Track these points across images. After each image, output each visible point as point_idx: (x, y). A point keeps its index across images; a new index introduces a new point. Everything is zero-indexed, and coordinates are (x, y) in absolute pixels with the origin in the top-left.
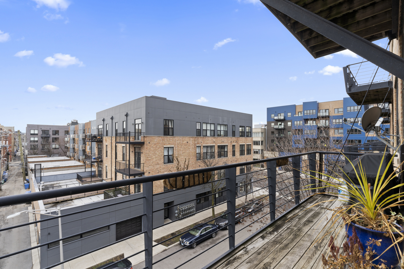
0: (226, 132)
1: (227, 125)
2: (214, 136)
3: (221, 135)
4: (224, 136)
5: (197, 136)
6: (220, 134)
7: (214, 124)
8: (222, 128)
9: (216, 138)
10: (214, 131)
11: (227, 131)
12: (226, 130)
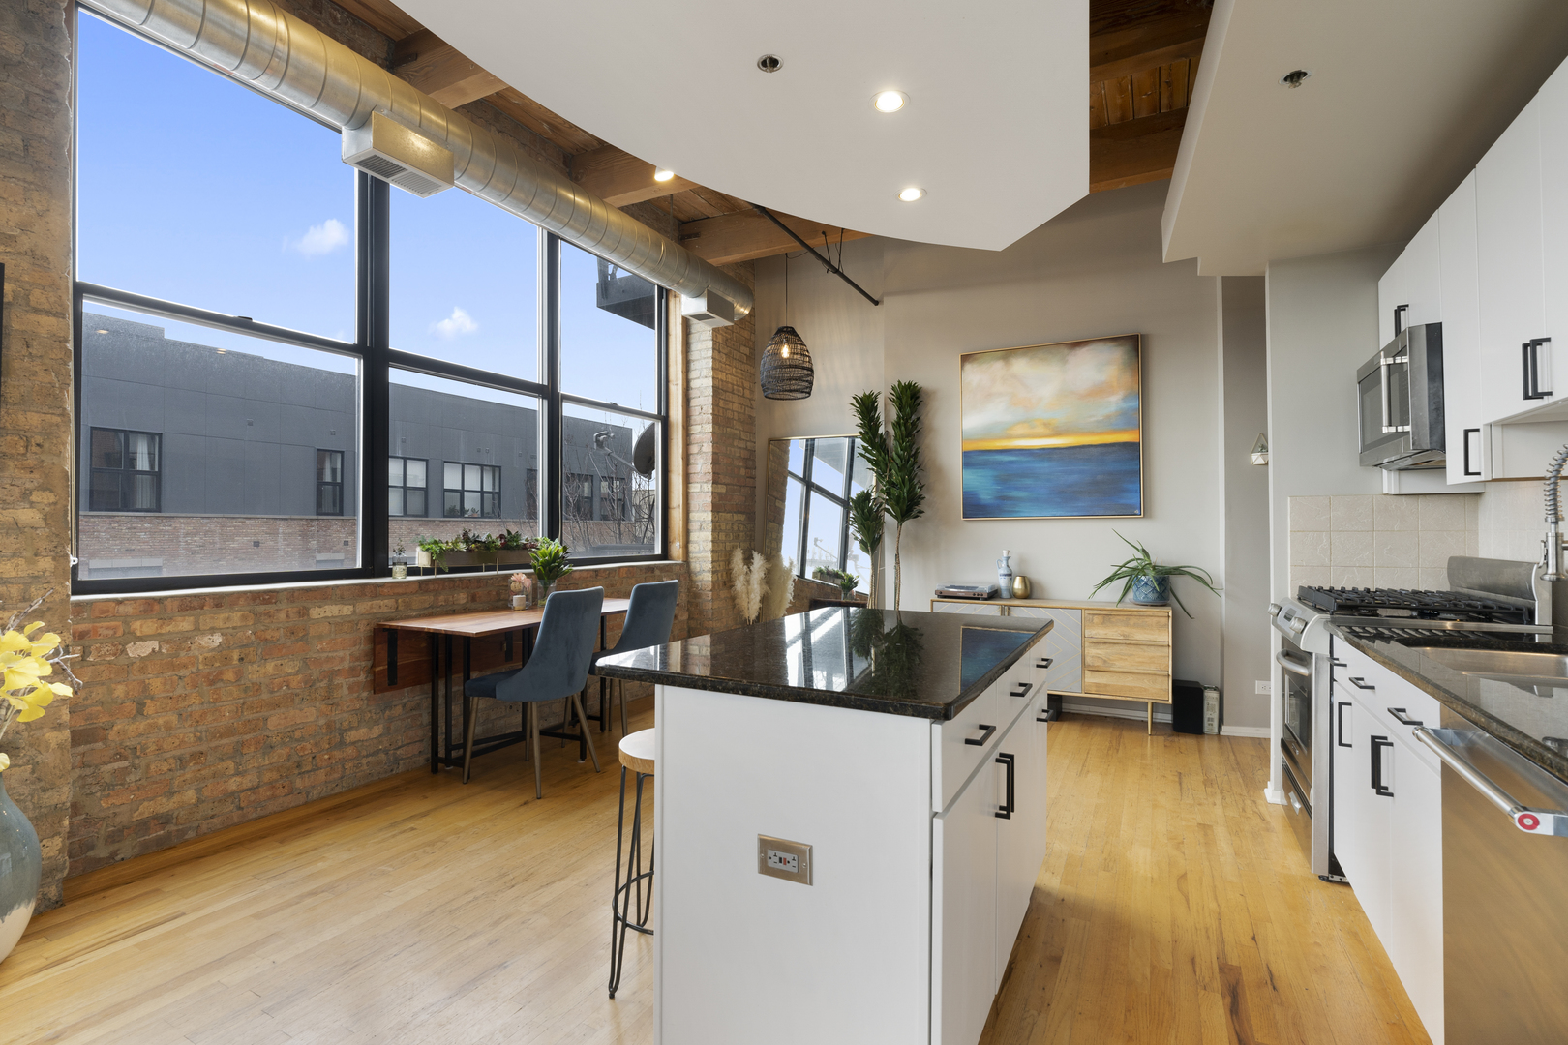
0: (496, 496)
1: (500, 467)
2: (426, 514)
3: (462, 511)
4: (483, 515)
5: (317, 514)
6: (458, 507)
7: (427, 461)
8: (473, 480)
9: (438, 525)
10: (425, 490)
11: (499, 494)
12: (497, 490)
